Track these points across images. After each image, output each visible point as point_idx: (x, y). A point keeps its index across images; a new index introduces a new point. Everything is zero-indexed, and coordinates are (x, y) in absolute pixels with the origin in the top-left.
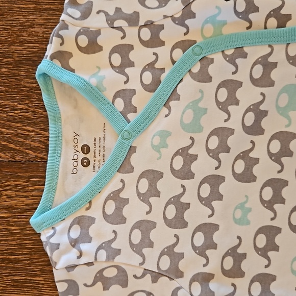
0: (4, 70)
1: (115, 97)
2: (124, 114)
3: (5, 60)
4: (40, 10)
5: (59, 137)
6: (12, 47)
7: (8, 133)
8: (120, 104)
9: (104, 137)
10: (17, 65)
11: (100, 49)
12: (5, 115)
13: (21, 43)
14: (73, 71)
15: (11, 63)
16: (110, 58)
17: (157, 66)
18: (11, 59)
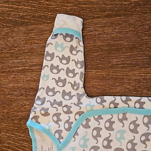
0: (16, 121)
1: (55, 133)
2: (59, 139)
3: (16, 118)
4: (27, 99)
5: (36, 148)
6: (18, 113)
7: (18, 145)
8: (57, 136)
9: (52, 148)
10: (20, 119)
11: (49, 114)
12: (17, 138)
13: (22, 112)
14: (40, 123)
15: (18, 119)
16: (53, 118)
17: (70, 121)
18: (18, 118)
